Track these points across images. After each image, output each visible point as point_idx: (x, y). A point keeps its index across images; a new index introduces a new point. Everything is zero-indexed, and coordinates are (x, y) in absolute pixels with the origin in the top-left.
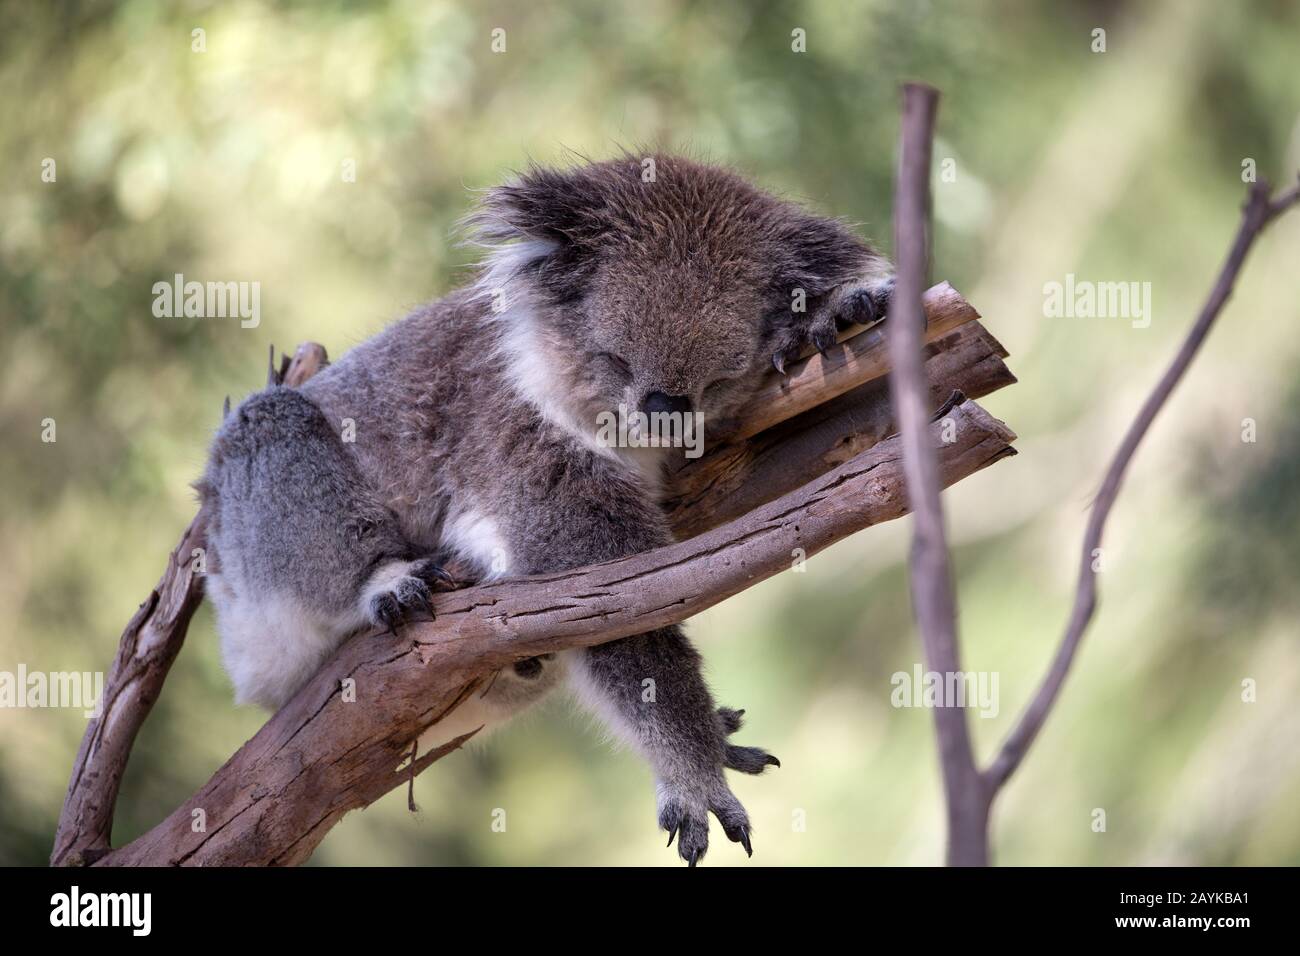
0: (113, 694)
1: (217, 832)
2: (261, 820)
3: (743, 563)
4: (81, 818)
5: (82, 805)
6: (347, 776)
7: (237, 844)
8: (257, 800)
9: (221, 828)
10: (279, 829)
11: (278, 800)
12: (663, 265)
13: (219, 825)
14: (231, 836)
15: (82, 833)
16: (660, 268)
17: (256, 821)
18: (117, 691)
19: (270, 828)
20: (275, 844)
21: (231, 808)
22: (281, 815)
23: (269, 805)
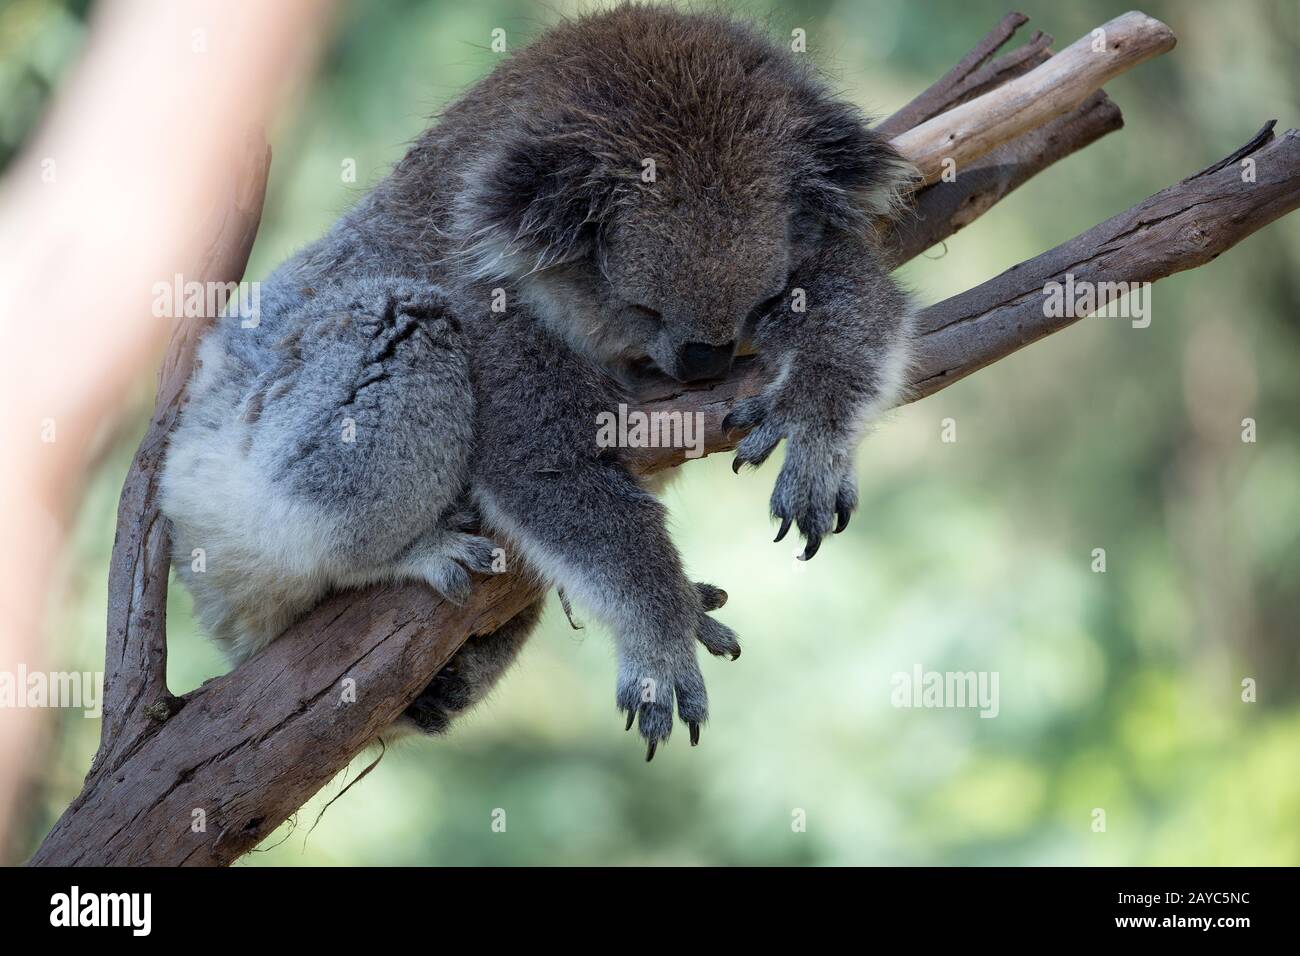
0: (146, 522)
1: (354, 664)
2: (407, 649)
3: (1020, 327)
4: (147, 662)
5: (146, 648)
6: (494, 594)
7: (380, 677)
8: (402, 626)
9: (360, 660)
10: (422, 658)
11: (426, 625)
12: (682, 208)
13: (356, 657)
14: (372, 668)
15: (150, 679)
16: (680, 212)
17: (400, 650)
18: (151, 519)
19: (415, 657)
20: (416, 675)
21: (369, 637)
22: (427, 642)
23: (414, 632)
